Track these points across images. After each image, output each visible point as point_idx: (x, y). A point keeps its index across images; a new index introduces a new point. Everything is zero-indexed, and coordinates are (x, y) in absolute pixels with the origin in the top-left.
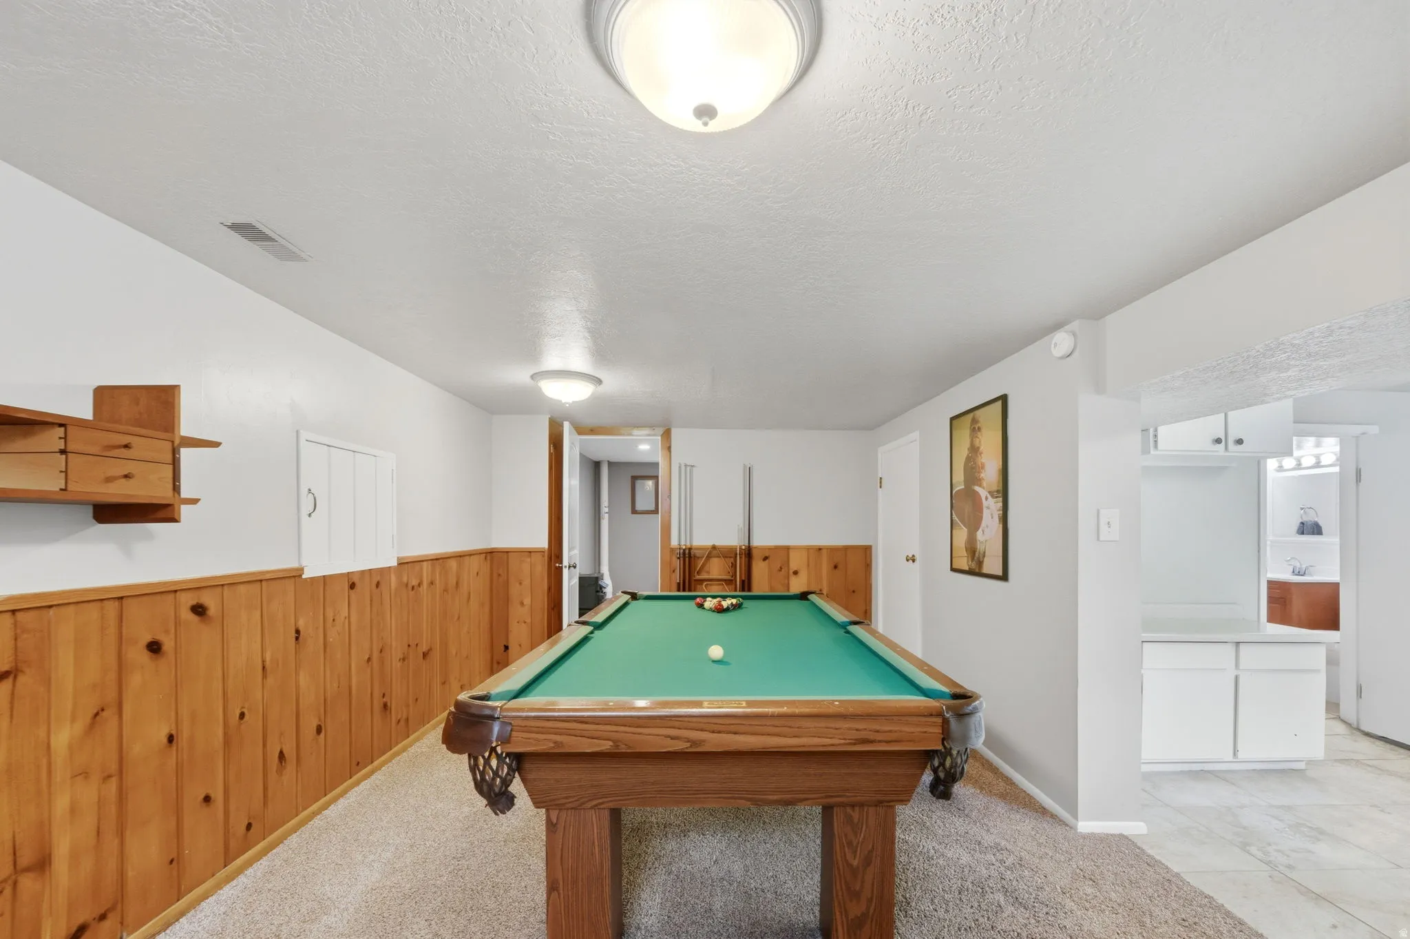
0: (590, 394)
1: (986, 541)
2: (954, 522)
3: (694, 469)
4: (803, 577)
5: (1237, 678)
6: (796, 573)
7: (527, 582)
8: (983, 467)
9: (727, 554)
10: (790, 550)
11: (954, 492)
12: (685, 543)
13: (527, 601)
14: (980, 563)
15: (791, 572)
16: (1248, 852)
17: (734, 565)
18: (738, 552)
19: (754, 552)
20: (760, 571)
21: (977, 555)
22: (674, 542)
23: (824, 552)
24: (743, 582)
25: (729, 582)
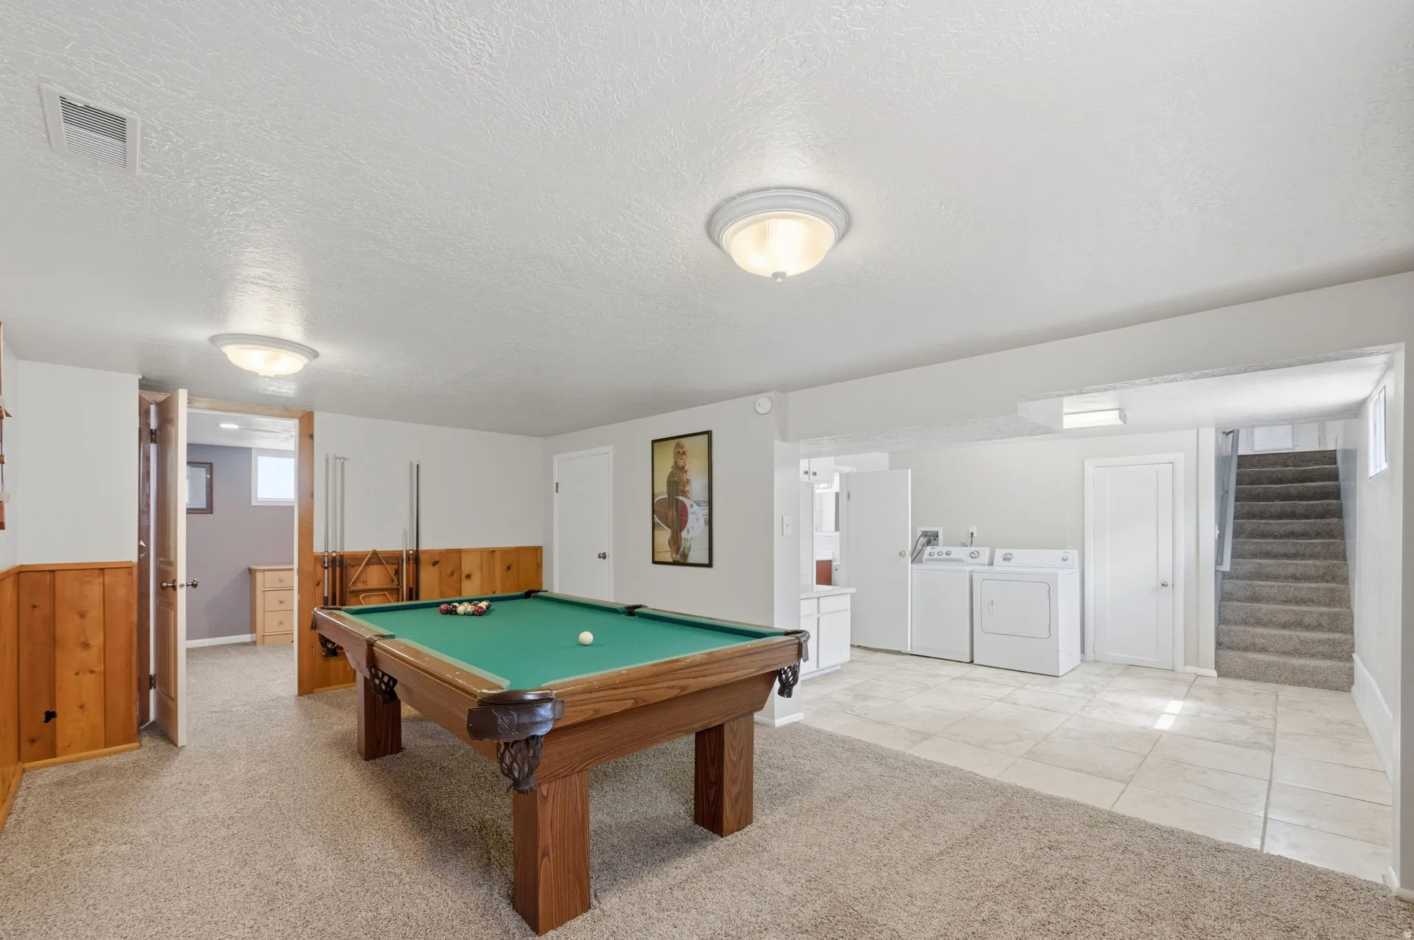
0: (302, 367)
1: (692, 538)
2: (656, 525)
3: (346, 462)
4: (477, 579)
5: (818, 619)
6: (468, 576)
7: (95, 613)
8: (688, 481)
9: (391, 560)
10: (463, 553)
11: (655, 501)
12: (334, 548)
13: (97, 641)
14: (685, 556)
15: (463, 576)
16: (847, 713)
17: (398, 572)
18: (404, 557)
19: (422, 557)
20: (429, 577)
21: (682, 549)
22: (319, 548)
23: (498, 553)
24: (410, 590)
25: (396, 591)
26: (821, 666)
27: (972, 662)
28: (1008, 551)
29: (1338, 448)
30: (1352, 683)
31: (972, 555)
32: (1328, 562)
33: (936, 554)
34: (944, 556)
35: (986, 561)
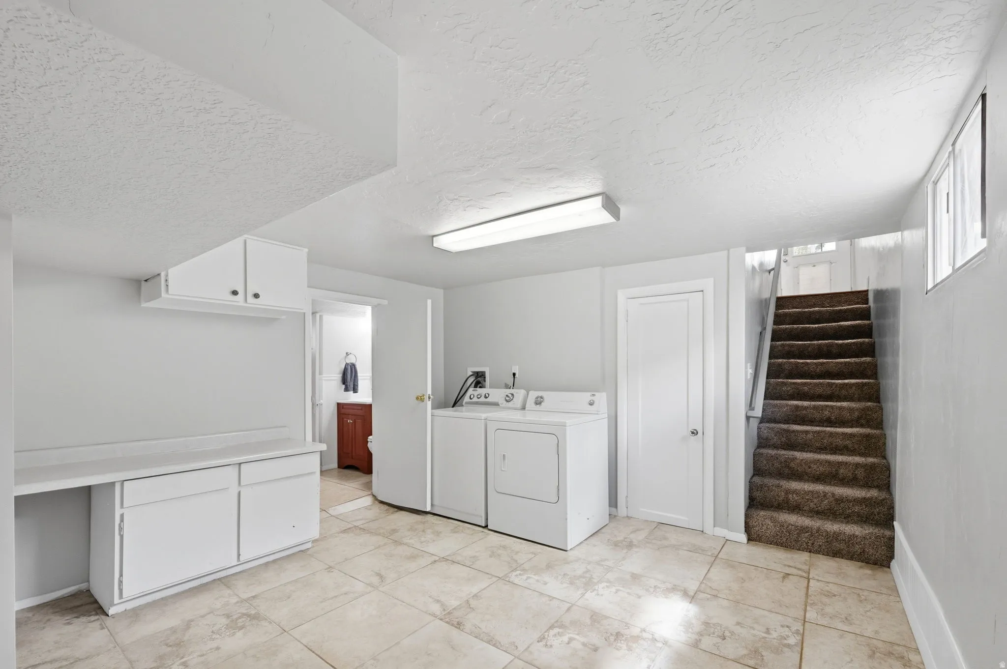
26: (242, 559)
27: (486, 526)
28: (540, 394)
29: (870, 288)
30: (892, 557)
31: (507, 399)
32: (862, 405)
33: (483, 397)
34: (483, 399)
35: (519, 405)
